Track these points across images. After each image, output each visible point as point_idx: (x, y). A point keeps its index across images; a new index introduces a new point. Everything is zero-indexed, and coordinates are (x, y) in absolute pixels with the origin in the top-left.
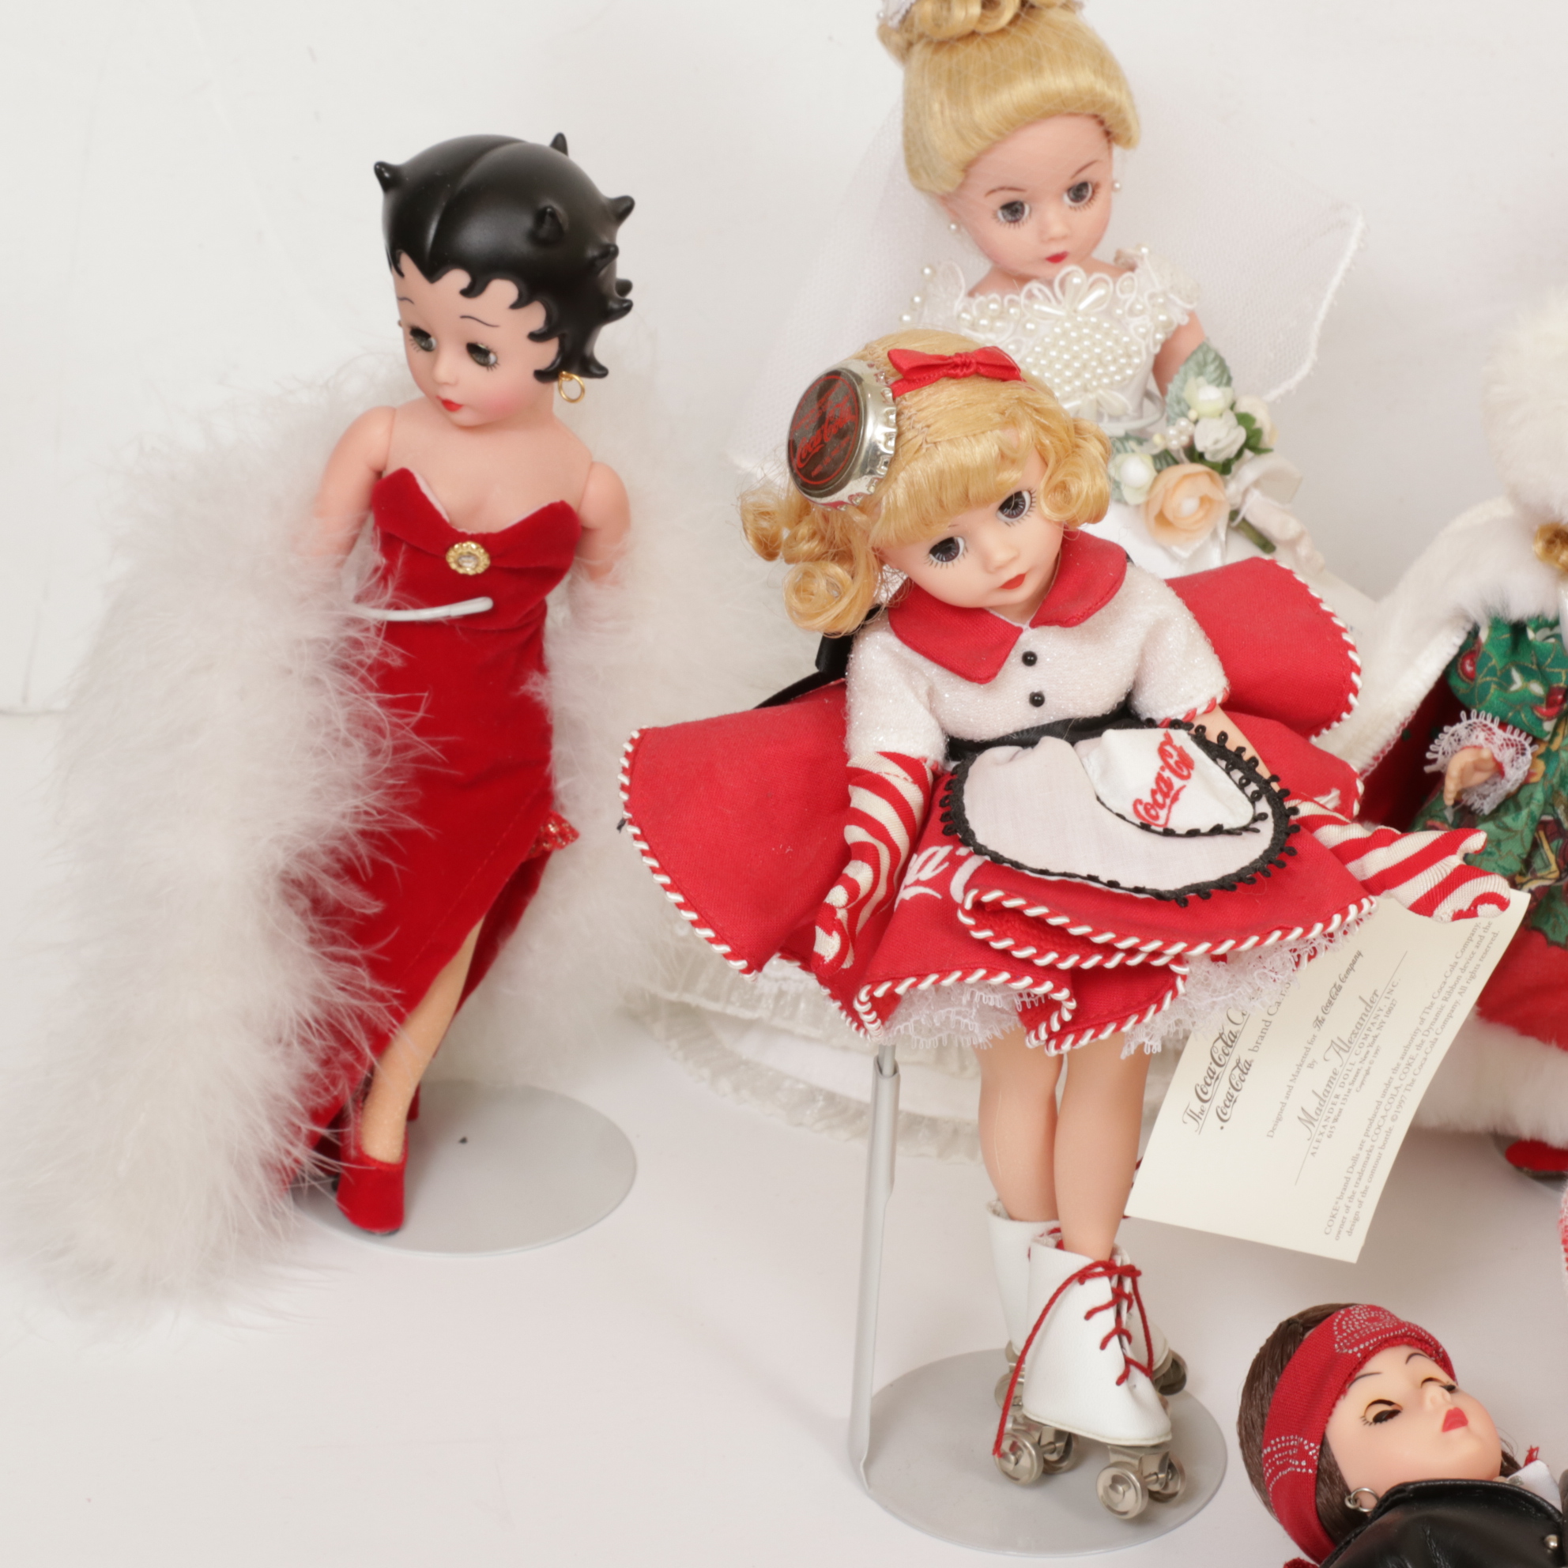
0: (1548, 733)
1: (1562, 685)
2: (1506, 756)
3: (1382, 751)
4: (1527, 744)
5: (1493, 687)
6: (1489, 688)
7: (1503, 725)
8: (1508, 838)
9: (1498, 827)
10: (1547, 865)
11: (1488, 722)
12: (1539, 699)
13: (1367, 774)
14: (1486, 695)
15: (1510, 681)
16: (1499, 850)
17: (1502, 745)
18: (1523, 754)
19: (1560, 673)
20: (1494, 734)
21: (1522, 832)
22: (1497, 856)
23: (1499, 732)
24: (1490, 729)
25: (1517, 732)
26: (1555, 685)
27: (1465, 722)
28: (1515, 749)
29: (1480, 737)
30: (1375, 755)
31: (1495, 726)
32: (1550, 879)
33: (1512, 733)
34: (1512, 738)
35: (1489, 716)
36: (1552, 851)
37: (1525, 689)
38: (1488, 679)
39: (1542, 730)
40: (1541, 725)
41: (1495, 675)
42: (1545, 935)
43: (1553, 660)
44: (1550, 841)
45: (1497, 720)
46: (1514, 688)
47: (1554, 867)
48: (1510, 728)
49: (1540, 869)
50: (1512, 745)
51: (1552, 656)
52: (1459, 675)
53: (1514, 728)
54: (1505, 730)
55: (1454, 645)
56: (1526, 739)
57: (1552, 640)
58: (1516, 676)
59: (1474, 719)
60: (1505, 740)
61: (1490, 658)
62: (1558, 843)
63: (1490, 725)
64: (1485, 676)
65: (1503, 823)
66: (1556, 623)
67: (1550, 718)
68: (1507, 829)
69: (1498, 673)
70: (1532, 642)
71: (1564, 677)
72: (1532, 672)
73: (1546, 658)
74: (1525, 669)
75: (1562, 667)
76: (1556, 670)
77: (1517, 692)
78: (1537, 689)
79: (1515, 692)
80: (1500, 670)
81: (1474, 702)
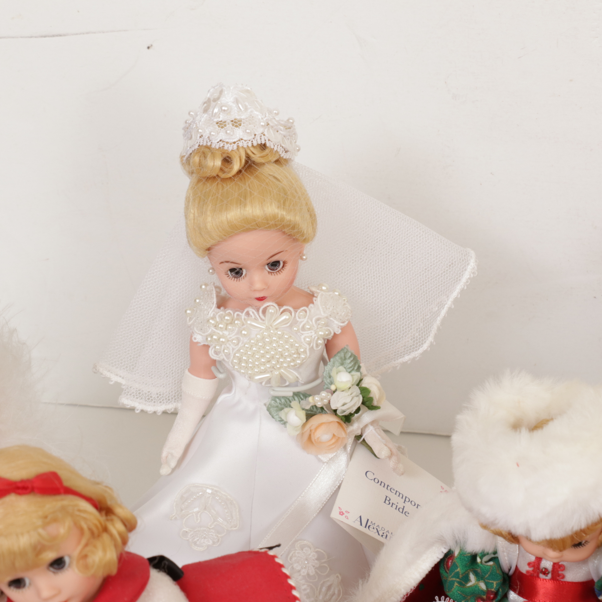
1: (493, 590)
5: (456, 584)
6: (453, 584)
12: (483, 591)
14: (452, 588)
15: (467, 580)
19: (493, 583)
26: (490, 589)
37: (476, 586)
38: (454, 579)
41: (458, 578)
43: (489, 576)
46: (469, 584)
51: (489, 573)
52: (444, 568)
57: (491, 563)
58: (472, 577)
61: (457, 567)
64: (452, 577)
66: (495, 553)
69: (461, 576)
70: (480, 564)
71: (495, 586)
72: (480, 577)
73: (486, 574)
74: (476, 574)
75: (494, 580)
76: (491, 581)
77: (471, 586)
78: (483, 586)
79: (469, 587)
80: (462, 574)
81: (446, 590)
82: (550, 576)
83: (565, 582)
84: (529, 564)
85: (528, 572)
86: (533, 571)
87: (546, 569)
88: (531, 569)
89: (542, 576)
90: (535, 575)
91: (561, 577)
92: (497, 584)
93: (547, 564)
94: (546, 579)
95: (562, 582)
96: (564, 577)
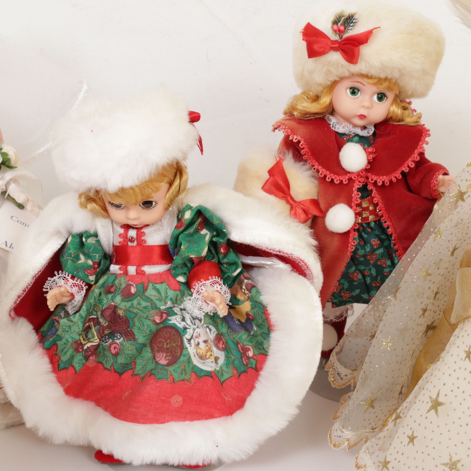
0: (93, 281)
1: (96, 261)
2: (75, 290)
3: (27, 287)
4: (83, 285)
5: (69, 261)
7: (73, 278)
8: (73, 325)
9: (68, 320)
10: (94, 337)
11: (66, 276)
12: (90, 266)
13: (21, 297)
14: (67, 265)
15: (78, 259)
16: (71, 330)
17: (71, 286)
18: (83, 290)
19: (96, 256)
20: (68, 281)
21: (77, 322)
22: (70, 333)
23: (71, 281)
24: (67, 279)
25: (79, 280)
26: (94, 261)
27: (57, 276)
28: (78, 287)
29: (62, 282)
30: (24, 289)
31: (69, 278)
32: (95, 342)
33: (77, 281)
34: (76, 283)
35: (67, 273)
36: (95, 331)
37: (85, 263)
38: (68, 258)
39: (89, 280)
40: (88, 277)
41: (71, 257)
42: (103, 365)
43: (93, 250)
44: (95, 326)
45: (70, 275)
46: (80, 262)
47: (96, 337)
48: (76, 279)
49: (91, 338)
50: (76, 286)
51: (92, 248)
53: (78, 279)
54: (73, 280)
55: (60, 244)
56: (82, 284)
57: (94, 242)
58: (82, 257)
59: (60, 275)
60: (73, 283)
61: (70, 249)
62: (97, 327)
63: (67, 277)
64: (67, 257)
65: (70, 318)
66: (96, 235)
67: (92, 275)
68: (71, 321)
69: (73, 256)
70: (85, 243)
71: (97, 258)
72: (87, 256)
73: (90, 250)
74: (85, 254)
75: (97, 253)
76: (94, 255)
77: (81, 263)
78: (90, 262)
79: (80, 264)
80: (74, 254)
81: (63, 268)
82: (135, 244)
83: (147, 246)
84: (120, 235)
85: (120, 242)
86: (123, 241)
87: (132, 238)
88: (121, 240)
89: (130, 244)
90: (125, 244)
91: (143, 242)
92: (98, 256)
93: (132, 233)
94: (133, 246)
95: (145, 246)
96: (145, 242)
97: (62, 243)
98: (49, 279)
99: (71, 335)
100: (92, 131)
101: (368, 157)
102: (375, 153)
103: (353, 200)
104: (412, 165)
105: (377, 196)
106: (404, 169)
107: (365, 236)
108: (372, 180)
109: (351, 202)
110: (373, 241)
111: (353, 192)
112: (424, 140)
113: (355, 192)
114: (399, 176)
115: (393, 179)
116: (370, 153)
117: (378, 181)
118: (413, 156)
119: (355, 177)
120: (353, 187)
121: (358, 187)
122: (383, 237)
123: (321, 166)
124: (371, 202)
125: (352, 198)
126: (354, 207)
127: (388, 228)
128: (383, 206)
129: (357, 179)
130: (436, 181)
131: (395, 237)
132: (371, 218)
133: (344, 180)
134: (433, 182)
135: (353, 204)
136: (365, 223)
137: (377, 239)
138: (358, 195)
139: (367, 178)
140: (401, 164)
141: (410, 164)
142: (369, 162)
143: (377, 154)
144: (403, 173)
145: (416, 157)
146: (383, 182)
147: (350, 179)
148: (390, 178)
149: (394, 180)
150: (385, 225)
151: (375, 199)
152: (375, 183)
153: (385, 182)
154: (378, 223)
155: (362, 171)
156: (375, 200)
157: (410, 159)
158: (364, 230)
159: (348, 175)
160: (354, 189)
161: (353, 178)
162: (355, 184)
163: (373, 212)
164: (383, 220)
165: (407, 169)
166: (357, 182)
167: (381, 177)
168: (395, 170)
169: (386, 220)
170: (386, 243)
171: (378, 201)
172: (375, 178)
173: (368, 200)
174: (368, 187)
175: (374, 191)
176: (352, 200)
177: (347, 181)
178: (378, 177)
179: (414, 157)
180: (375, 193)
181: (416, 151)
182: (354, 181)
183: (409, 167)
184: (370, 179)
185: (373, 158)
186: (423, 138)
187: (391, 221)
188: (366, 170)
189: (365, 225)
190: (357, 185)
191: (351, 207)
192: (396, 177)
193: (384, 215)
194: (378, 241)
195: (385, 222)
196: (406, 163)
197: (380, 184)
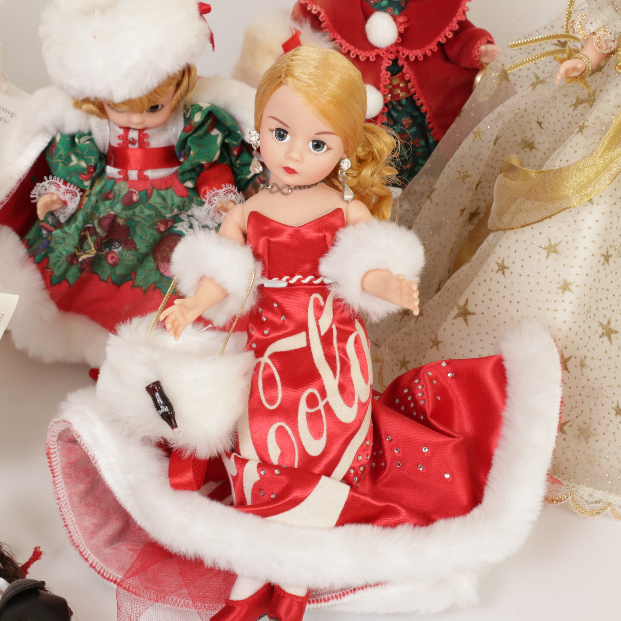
0: (87, 186)
1: (92, 164)
2: (67, 197)
3: (11, 193)
4: (77, 191)
5: (60, 164)
6: (58, 165)
7: (65, 183)
8: (68, 237)
9: (62, 232)
10: (90, 248)
11: (58, 182)
12: (84, 169)
13: (4, 204)
14: (57, 168)
15: (69, 160)
16: (65, 242)
17: (64, 193)
18: (76, 196)
19: (91, 159)
20: (60, 187)
21: (73, 235)
22: (63, 245)
23: (63, 187)
24: (58, 185)
25: (72, 186)
26: (89, 164)
27: (47, 181)
28: (71, 194)
29: (53, 189)
30: (7, 195)
31: (61, 184)
32: (92, 254)
33: (70, 187)
34: (70, 189)
35: (58, 179)
36: (92, 242)
37: (78, 165)
38: (58, 160)
39: (84, 186)
40: (83, 183)
41: (61, 159)
42: (98, 276)
43: (87, 153)
44: (91, 236)
45: (62, 180)
46: (72, 164)
47: (93, 249)
48: (68, 184)
49: (87, 250)
50: (70, 193)
51: (87, 151)
52: (50, 156)
53: (71, 184)
54: (66, 185)
55: (46, 142)
56: (76, 189)
57: (88, 142)
58: (73, 158)
59: (51, 180)
60: (65, 190)
61: (59, 150)
62: (94, 238)
63: (59, 183)
64: (57, 159)
65: (64, 230)
66: (90, 134)
67: (87, 180)
68: (66, 233)
69: (64, 157)
70: (78, 144)
71: (93, 161)
72: (80, 156)
73: (84, 152)
74: (77, 155)
75: (92, 156)
76: (89, 157)
77: (73, 166)
78: (83, 164)
79: (72, 166)
80: (65, 156)
81: (53, 171)
82: (137, 145)
83: (150, 149)
84: (119, 137)
85: (119, 144)
86: (123, 143)
87: (133, 140)
88: (121, 142)
89: (131, 146)
90: (125, 146)
91: (146, 144)
92: (94, 159)
93: (134, 135)
94: (134, 149)
95: (148, 149)
96: (148, 144)
97: (48, 140)
98: (38, 184)
99: (66, 248)
100: (95, 37)
101: (398, 28)
102: (407, 22)
103: (382, 80)
104: (449, 35)
105: (409, 71)
106: (440, 40)
107: (395, 114)
108: (403, 55)
109: (380, 82)
110: (403, 121)
111: (381, 71)
112: (464, 5)
113: (384, 72)
114: (435, 48)
115: (427, 53)
116: (401, 24)
117: (410, 56)
118: (451, 24)
119: (384, 54)
120: (382, 65)
121: (387, 65)
122: (416, 114)
123: (344, 39)
124: (402, 79)
125: (380, 78)
126: (383, 89)
127: (422, 105)
128: (416, 82)
129: (387, 56)
130: (478, 51)
131: (429, 116)
132: (402, 94)
133: (371, 57)
134: (474, 53)
135: (381, 85)
136: (395, 101)
137: (409, 118)
138: (387, 74)
139: (398, 52)
140: (438, 34)
141: (447, 34)
142: (400, 35)
143: (408, 24)
144: (439, 44)
145: (454, 26)
146: (416, 57)
147: (378, 56)
148: (424, 52)
149: (429, 53)
150: (419, 103)
151: (407, 75)
152: (407, 58)
153: (419, 56)
154: (411, 99)
155: (391, 47)
156: (407, 77)
157: (448, 28)
158: (394, 108)
159: (376, 50)
160: (382, 68)
161: (381, 54)
162: (384, 62)
163: (405, 89)
164: (416, 97)
165: (443, 40)
166: (386, 60)
167: (414, 51)
168: (429, 42)
169: (420, 98)
170: (419, 120)
171: (410, 77)
172: (406, 52)
173: (399, 77)
174: (399, 62)
175: (406, 67)
176: (380, 80)
177: (375, 58)
178: (410, 51)
179: (452, 26)
180: (407, 69)
181: (455, 20)
182: (382, 59)
183: (446, 37)
184: (401, 54)
185: (405, 29)
186: (462, 4)
187: (425, 98)
188: (396, 44)
189: (395, 103)
190: (386, 63)
191: (378, 88)
192: (431, 50)
193: (417, 92)
194: (409, 120)
195: (419, 99)
196: (443, 33)
197: (412, 59)
